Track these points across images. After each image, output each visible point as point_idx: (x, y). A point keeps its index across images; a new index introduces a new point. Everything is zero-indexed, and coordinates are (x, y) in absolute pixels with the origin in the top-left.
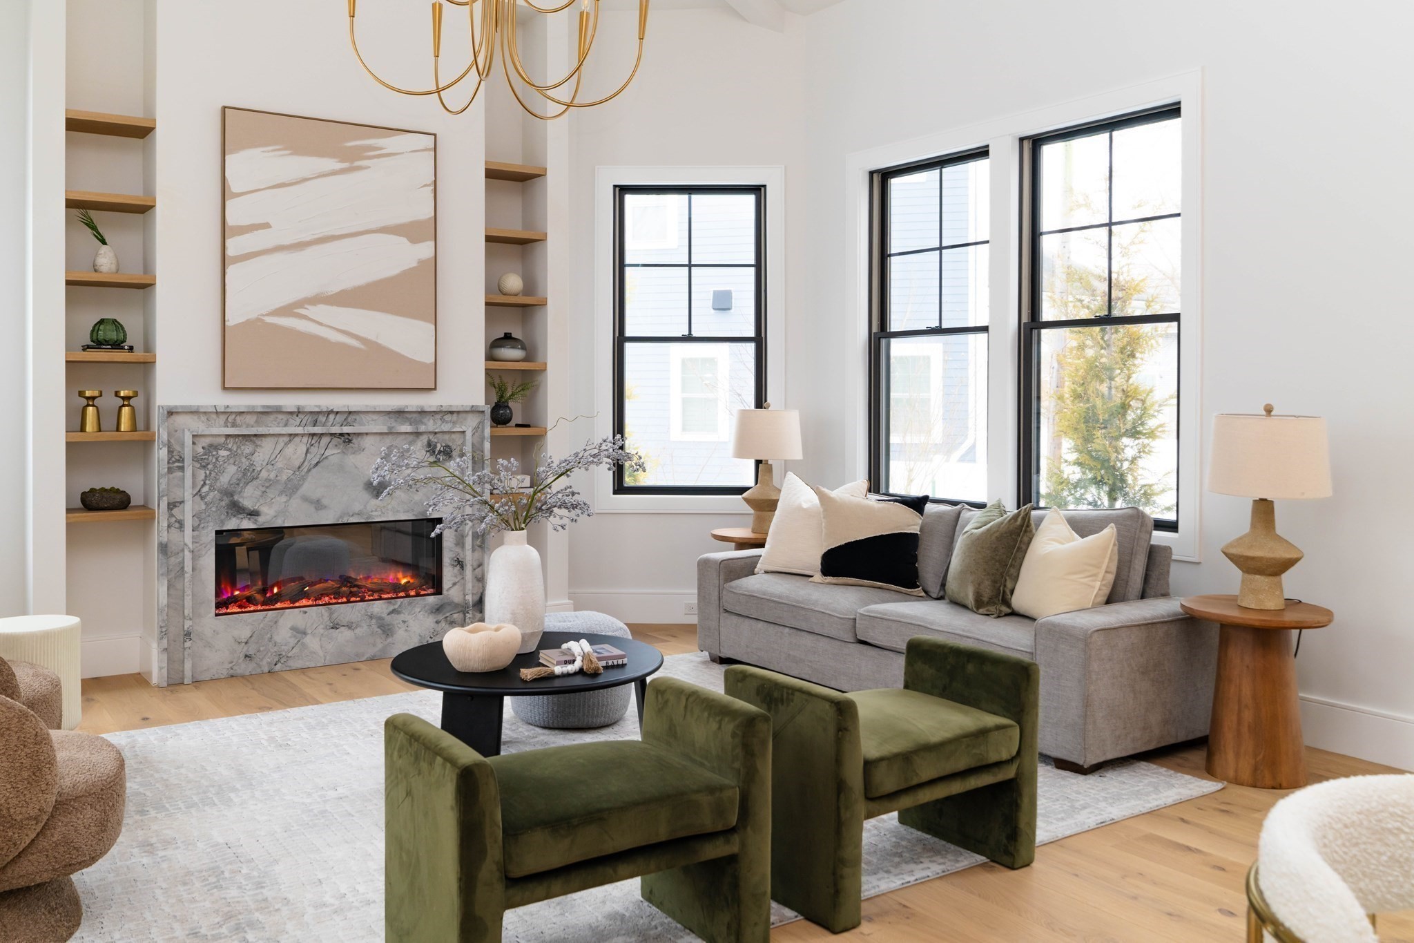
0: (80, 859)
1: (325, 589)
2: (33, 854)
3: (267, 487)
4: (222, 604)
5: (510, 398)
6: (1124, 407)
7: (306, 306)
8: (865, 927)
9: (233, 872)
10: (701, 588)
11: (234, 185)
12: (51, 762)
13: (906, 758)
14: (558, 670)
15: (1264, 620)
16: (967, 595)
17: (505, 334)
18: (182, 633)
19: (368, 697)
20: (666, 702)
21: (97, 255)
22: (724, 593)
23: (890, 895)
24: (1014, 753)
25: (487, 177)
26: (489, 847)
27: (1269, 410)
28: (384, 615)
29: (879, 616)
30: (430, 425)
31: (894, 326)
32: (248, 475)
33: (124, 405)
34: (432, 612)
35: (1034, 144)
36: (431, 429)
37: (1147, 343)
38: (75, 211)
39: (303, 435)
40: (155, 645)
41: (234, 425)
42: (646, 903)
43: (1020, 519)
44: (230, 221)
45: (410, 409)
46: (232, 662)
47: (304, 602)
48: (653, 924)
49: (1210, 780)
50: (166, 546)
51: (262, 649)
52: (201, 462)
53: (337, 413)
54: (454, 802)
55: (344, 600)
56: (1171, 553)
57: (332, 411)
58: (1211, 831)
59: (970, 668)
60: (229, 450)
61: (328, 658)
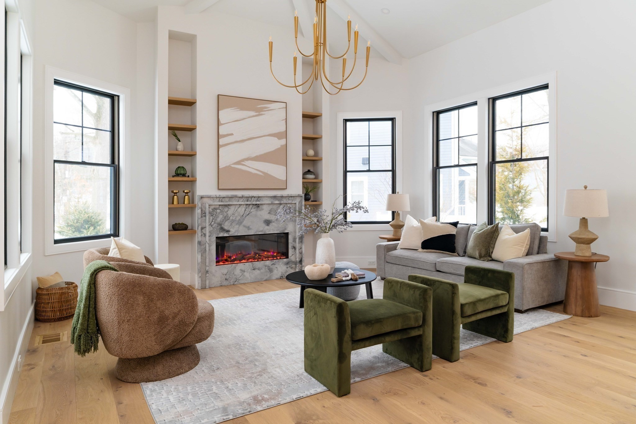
0: (204, 337)
1: (250, 257)
2: (190, 335)
3: (232, 222)
4: (218, 262)
5: (310, 192)
6: (518, 192)
7: (245, 161)
8: (461, 360)
9: (244, 344)
10: (378, 254)
11: (222, 121)
12: (197, 305)
13: (474, 304)
14: (344, 279)
15: (586, 259)
16: (476, 254)
17: (308, 170)
18: (205, 271)
19: (269, 292)
20: (392, 285)
21: (177, 145)
22: (387, 256)
23: (466, 351)
24: (507, 303)
25: (303, 117)
26: (347, 330)
27: (586, 187)
28: (270, 265)
29: (445, 262)
30: (284, 201)
31: (441, 165)
32: (226, 218)
33: (186, 195)
34: (285, 264)
35: (493, 100)
36: (285, 202)
37: (526, 170)
38: (171, 131)
39: (244, 205)
40: (196, 275)
41: (222, 201)
42: (385, 354)
43: (495, 228)
44: (221, 133)
45: (278, 196)
46: (221, 281)
47: (244, 261)
48: (389, 359)
49: (565, 314)
50: (200, 242)
51: (231, 277)
52: (211, 214)
53: (255, 197)
54: (336, 315)
55: (257, 260)
56: (547, 238)
57: (253, 197)
58: (571, 331)
59: (490, 275)
60: (220, 210)
61: (252, 280)
